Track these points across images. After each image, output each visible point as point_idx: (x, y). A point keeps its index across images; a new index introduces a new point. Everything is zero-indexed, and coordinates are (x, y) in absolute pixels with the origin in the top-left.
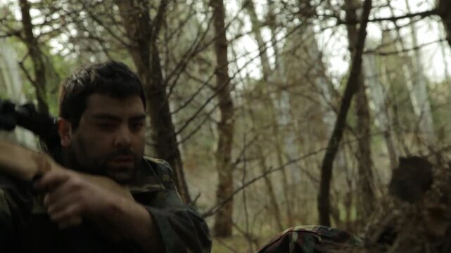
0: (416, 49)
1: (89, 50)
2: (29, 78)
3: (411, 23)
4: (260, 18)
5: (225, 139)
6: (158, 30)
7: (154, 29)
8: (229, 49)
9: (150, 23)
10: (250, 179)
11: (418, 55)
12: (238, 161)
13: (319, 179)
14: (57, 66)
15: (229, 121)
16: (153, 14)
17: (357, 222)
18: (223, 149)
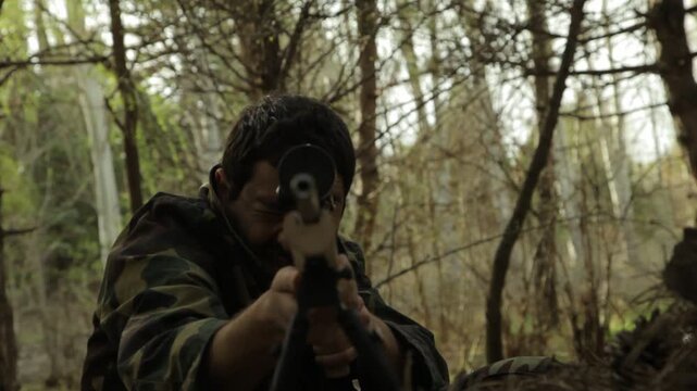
0: (621, 115)
1: (198, 90)
2: (117, 122)
3: (615, 83)
4: (421, 64)
5: (367, 216)
6: (289, 64)
7: (284, 61)
8: (379, 101)
9: (280, 54)
10: (398, 271)
11: (620, 125)
12: (381, 247)
13: (489, 277)
14: (155, 109)
15: (371, 195)
16: (284, 41)
17: (533, 338)
18: (364, 228)
